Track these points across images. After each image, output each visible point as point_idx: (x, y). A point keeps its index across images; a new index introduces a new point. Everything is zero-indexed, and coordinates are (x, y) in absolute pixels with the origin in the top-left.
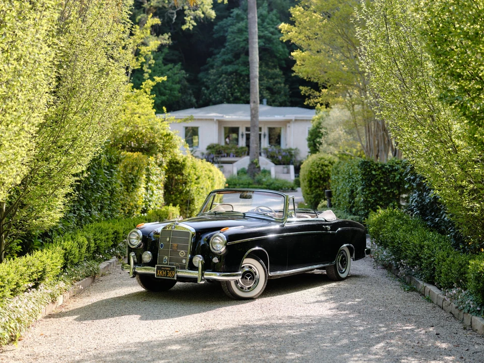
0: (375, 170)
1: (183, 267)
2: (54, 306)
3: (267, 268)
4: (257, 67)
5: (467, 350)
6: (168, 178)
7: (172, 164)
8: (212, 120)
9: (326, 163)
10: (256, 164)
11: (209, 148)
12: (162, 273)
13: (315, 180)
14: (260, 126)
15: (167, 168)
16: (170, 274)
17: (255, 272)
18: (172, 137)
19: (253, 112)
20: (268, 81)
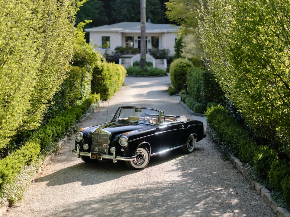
0: (211, 78)
1: (105, 153)
2: (37, 174)
3: (150, 152)
4: (144, 2)
5: (250, 204)
6: (93, 78)
7: (96, 69)
8: (118, 32)
9: (185, 65)
10: (144, 60)
11: (116, 49)
12: (94, 156)
13: (178, 76)
14: (147, 35)
15: (93, 72)
16: (98, 157)
17: (143, 155)
18: (96, 55)
19: (142, 29)
20: (151, 7)
